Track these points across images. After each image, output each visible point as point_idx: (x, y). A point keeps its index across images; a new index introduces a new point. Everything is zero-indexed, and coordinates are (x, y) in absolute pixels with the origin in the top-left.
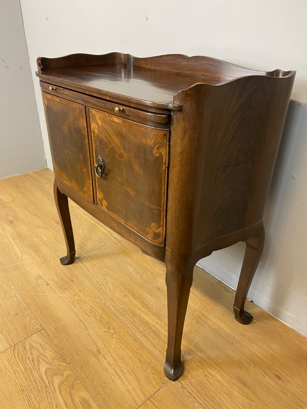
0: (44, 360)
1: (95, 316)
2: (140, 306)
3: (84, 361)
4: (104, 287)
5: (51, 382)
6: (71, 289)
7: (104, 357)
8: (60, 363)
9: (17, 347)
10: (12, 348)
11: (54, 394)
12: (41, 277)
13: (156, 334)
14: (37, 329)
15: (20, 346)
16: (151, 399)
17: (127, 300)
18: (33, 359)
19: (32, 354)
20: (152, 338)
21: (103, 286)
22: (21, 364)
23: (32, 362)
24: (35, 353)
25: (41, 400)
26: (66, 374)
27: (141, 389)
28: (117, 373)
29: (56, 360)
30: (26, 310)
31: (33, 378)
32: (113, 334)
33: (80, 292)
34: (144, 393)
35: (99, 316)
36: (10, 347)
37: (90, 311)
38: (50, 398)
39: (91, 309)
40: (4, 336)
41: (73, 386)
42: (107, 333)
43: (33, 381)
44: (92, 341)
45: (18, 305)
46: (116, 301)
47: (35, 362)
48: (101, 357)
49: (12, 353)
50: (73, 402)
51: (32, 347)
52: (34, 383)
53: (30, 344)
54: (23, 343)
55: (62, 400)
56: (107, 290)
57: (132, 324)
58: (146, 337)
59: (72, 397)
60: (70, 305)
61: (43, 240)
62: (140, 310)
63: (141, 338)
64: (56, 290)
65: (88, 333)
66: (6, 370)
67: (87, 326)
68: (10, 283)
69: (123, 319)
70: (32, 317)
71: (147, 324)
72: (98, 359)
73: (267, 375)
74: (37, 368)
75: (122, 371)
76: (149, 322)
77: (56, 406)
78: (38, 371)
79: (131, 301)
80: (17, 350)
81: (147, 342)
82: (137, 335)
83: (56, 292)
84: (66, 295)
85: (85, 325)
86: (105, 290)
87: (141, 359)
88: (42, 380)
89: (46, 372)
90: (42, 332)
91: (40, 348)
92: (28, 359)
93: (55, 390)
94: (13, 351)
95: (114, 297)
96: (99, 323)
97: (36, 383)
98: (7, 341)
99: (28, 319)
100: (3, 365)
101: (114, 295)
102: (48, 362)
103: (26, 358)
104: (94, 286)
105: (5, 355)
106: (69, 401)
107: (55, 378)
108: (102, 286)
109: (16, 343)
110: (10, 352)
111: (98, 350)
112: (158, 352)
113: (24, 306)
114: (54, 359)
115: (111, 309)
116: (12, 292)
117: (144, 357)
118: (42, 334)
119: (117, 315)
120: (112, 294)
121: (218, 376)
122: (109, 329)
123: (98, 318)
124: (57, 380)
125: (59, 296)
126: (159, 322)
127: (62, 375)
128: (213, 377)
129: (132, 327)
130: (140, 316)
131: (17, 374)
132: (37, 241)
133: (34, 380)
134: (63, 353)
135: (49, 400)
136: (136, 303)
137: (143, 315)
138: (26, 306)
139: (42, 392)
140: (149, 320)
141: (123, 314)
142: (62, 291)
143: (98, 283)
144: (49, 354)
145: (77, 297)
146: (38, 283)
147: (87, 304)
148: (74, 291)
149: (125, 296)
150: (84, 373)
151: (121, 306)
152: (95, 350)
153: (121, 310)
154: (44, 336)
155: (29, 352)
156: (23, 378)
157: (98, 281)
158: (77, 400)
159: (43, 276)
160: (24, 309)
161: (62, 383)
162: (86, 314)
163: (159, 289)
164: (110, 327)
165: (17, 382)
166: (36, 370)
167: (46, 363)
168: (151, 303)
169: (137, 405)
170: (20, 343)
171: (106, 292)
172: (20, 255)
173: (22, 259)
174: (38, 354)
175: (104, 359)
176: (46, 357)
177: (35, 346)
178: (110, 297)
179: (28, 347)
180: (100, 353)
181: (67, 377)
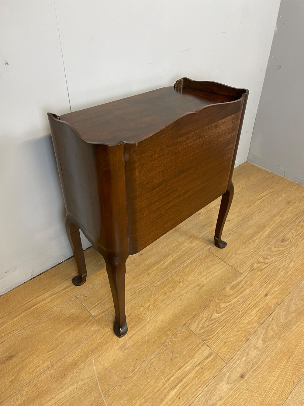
0: (211, 317)
1: (170, 291)
2: (158, 265)
3: (207, 293)
4: (138, 289)
5: (225, 308)
6: (141, 314)
7: (202, 282)
8: (211, 306)
9: (204, 339)
10: (205, 342)
11: (232, 304)
12: (122, 345)
13: (181, 257)
14: (186, 329)
15: (202, 337)
16: (222, 259)
17: (153, 273)
18: (212, 324)
19: (208, 326)
20: (184, 259)
21: (136, 290)
22: (217, 331)
23: (214, 324)
24: (207, 323)
25: (237, 311)
26: (218, 301)
27: (218, 263)
28: (212, 275)
29: (210, 309)
30: (167, 345)
31: (225, 320)
32: (184, 279)
33: (144, 307)
34: (220, 262)
35: (169, 289)
36: (205, 344)
37: (165, 295)
38: (235, 306)
39: (163, 295)
40: (196, 353)
41: (225, 296)
42: (184, 282)
43: (228, 319)
44: (191, 290)
45: (161, 354)
46: (154, 279)
47: (213, 322)
48: (202, 284)
49: (209, 340)
50: (233, 294)
51: (202, 328)
52: (228, 318)
53: (200, 330)
54: (200, 336)
55: (234, 300)
56: (142, 287)
57: (174, 269)
58: (184, 262)
59: (231, 295)
60: (159, 311)
61: (50, 366)
62: (162, 265)
63: (186, 264)
64: (142, 326)
65: (185, 293)
66: (224, 340)
67: (179, 295)
68: (131, 374)
69: (171, 274)
70: (174, 337)
71: (173, 262)
72: (204, 285)
73: (199, 217)
74: (217, 319)
75: (210, 272)
76: (172, 261)
77: (239, 302)
78: (220, 318)
79: (154, 271)
80: (206, 338)
81: (188, 261)
82: (183, 266)
83: (144, 326)
84: (148, 316)
85: (178, 297)
86: (142, 288)
87: (200, 264)
88: (225, 314)
89: (219, 313)
90: (189, 324)
91: (202, 322)
92: (212, 327)
93: (230, 305)
94: (208, 340)
95: (150, 281)
96: (176, 288)
97: (228, 317)
98: (200, 348)
99: (177, 339)
100: (221, 343)
101: (148, 282)
102: (212, 313)
103: (212, 329)
104: (137, 296)
105: (212, 345)
106: (234, 296)
107: (222, 307)
108: (137, 292)
109: (201, 341)
110: (209, 342)
111: (198, 286)
112: (194, 256)
113: (162, 349)
114: (209, 311)
115: (161, 283)
116: (144, 367)
117: (198, 262)
118: (190, 324)
119: (167, 278)
120: (146, 283)
121: (203, 233)
122: (180, 282)
123: (171, 289)
124: (223, 305)
125: (149, 322)
126: (171, 255)
127: (219, 303)
128: (204, 235)
129: (177, 269)
130: (167, 265)
131: (225, 331)
132: (51, 373)
133: (226, 319)
134: (203, 306)
135: (236, 306)
136: (155, 268)
137: (166, 264)
138: (162, 346)
139: (232, 312)
140: (171, 260)
141: (166, 274)
142: (143, 321)
143: (134, 294)
144: (206, 314)
145: (150, 308)
146: (132, 346)
147: (158, 299)
148: (143, 311)
149: (148, 275)
150: (215, 291)
151: (159, 276)
152: (198, 288)
153: (163, 276)
154: (192, 322)
155: (207, 329)
156: (227, 325)
157: (130, 295)
158: (232, 292)
159: (121, 344)
160: (166, 347)
161: (224, 302)
162: (168, 298)
163: (140, 255)
164: (179, 281)
165: (230, 329)
166: (219, 319)
167: (212, 314)
168: (155, 259)
169: (227, 265)
170: (200, 338)
171: (144, 287)
172: (80, 383)
173: (87, 378)
174: (207, 321)
175: (203, 282)
176: (208, 316)
177: (201, 326)
178: (149, 284)
179: (203, 331)
180: (200, 285)
181: (220, 300)
